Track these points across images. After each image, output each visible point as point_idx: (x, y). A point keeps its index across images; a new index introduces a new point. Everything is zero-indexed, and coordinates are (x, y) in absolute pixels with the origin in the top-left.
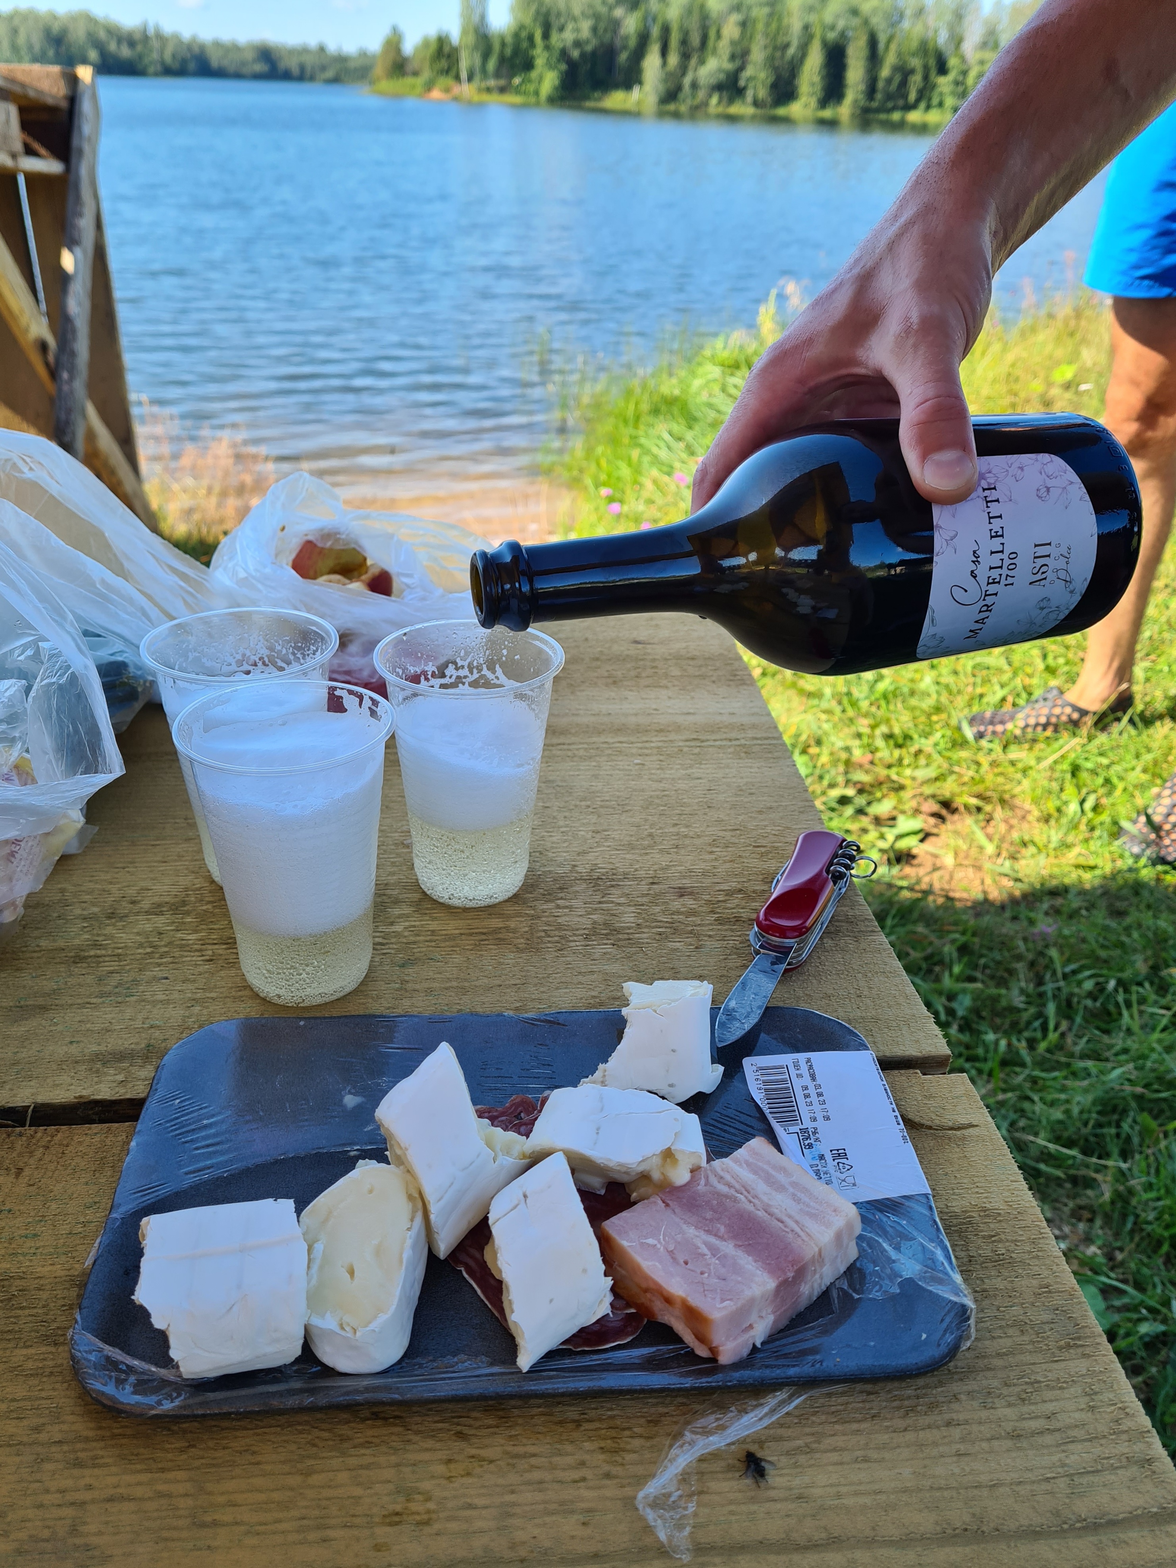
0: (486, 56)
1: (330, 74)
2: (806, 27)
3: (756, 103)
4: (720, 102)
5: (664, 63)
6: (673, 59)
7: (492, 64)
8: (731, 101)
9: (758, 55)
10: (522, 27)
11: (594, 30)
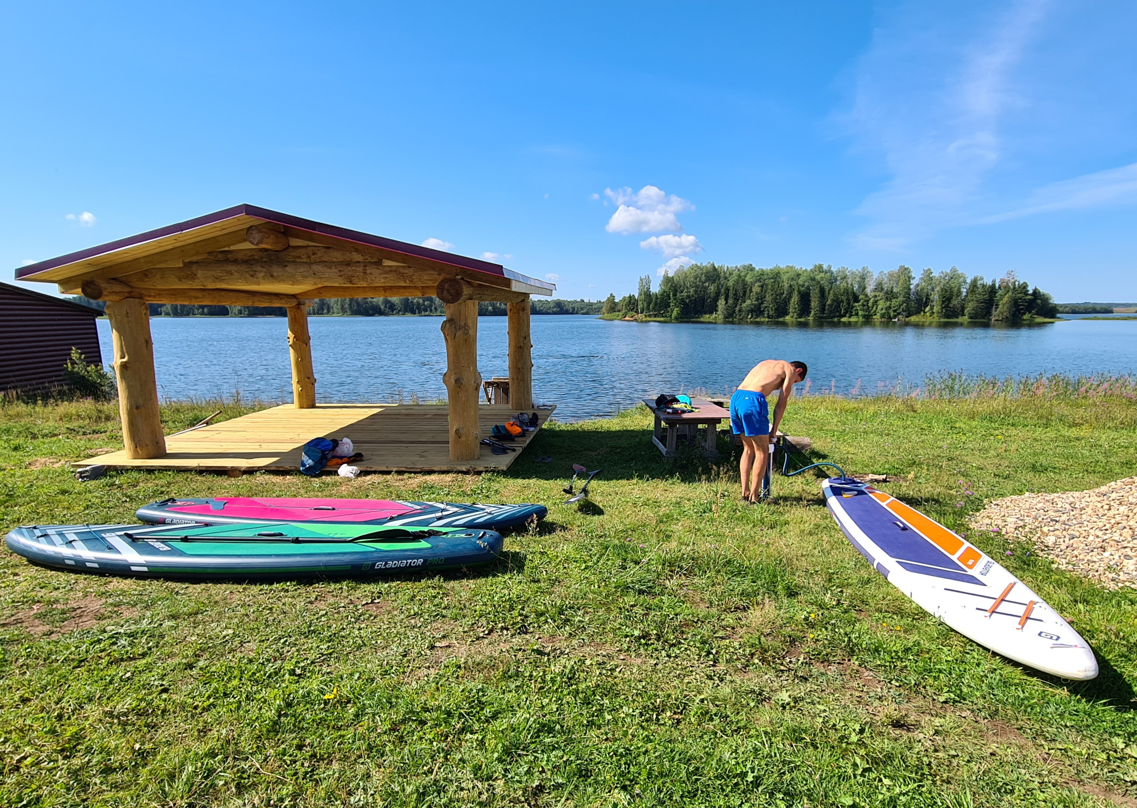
0: (649, 304)
1: (585, 311)
2: (790, 286)
3: (769, 317)
4: (752, 317)
5: (726, 303)
6: (730, 301)
7: (651, 306)
8: (757, 317)
9: (768, 298)
10: (664, 292)
11: (696, 291)
